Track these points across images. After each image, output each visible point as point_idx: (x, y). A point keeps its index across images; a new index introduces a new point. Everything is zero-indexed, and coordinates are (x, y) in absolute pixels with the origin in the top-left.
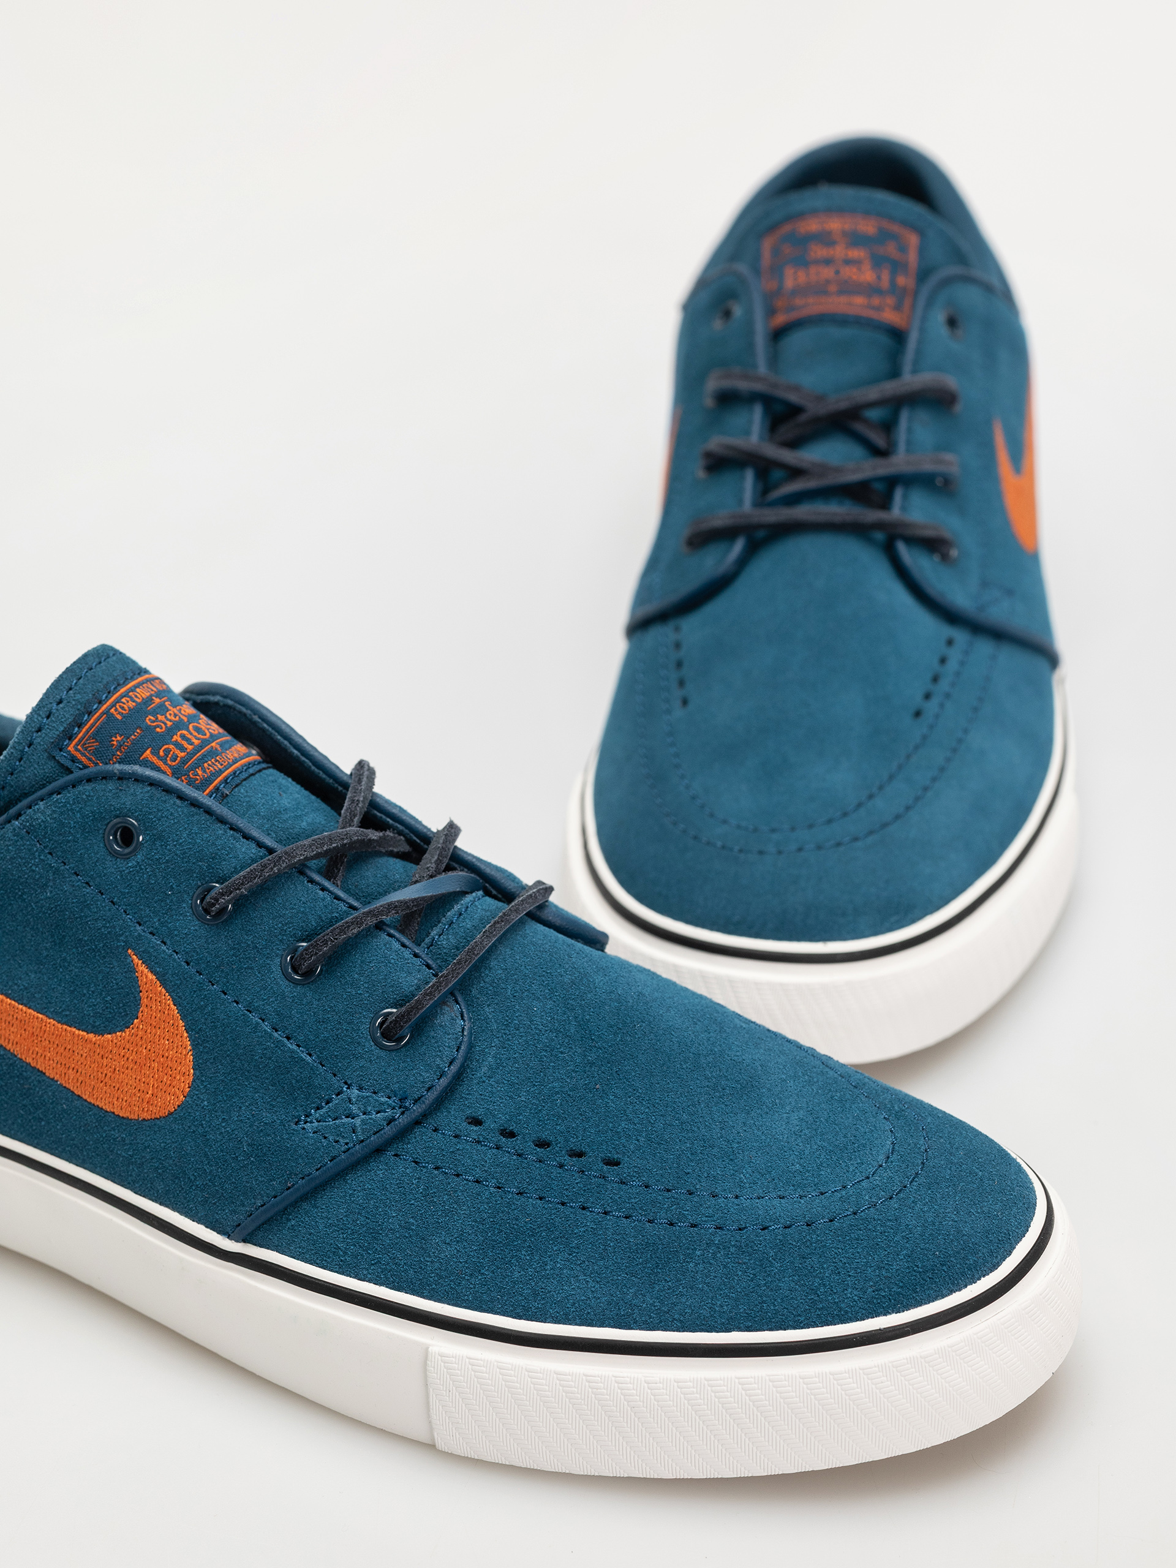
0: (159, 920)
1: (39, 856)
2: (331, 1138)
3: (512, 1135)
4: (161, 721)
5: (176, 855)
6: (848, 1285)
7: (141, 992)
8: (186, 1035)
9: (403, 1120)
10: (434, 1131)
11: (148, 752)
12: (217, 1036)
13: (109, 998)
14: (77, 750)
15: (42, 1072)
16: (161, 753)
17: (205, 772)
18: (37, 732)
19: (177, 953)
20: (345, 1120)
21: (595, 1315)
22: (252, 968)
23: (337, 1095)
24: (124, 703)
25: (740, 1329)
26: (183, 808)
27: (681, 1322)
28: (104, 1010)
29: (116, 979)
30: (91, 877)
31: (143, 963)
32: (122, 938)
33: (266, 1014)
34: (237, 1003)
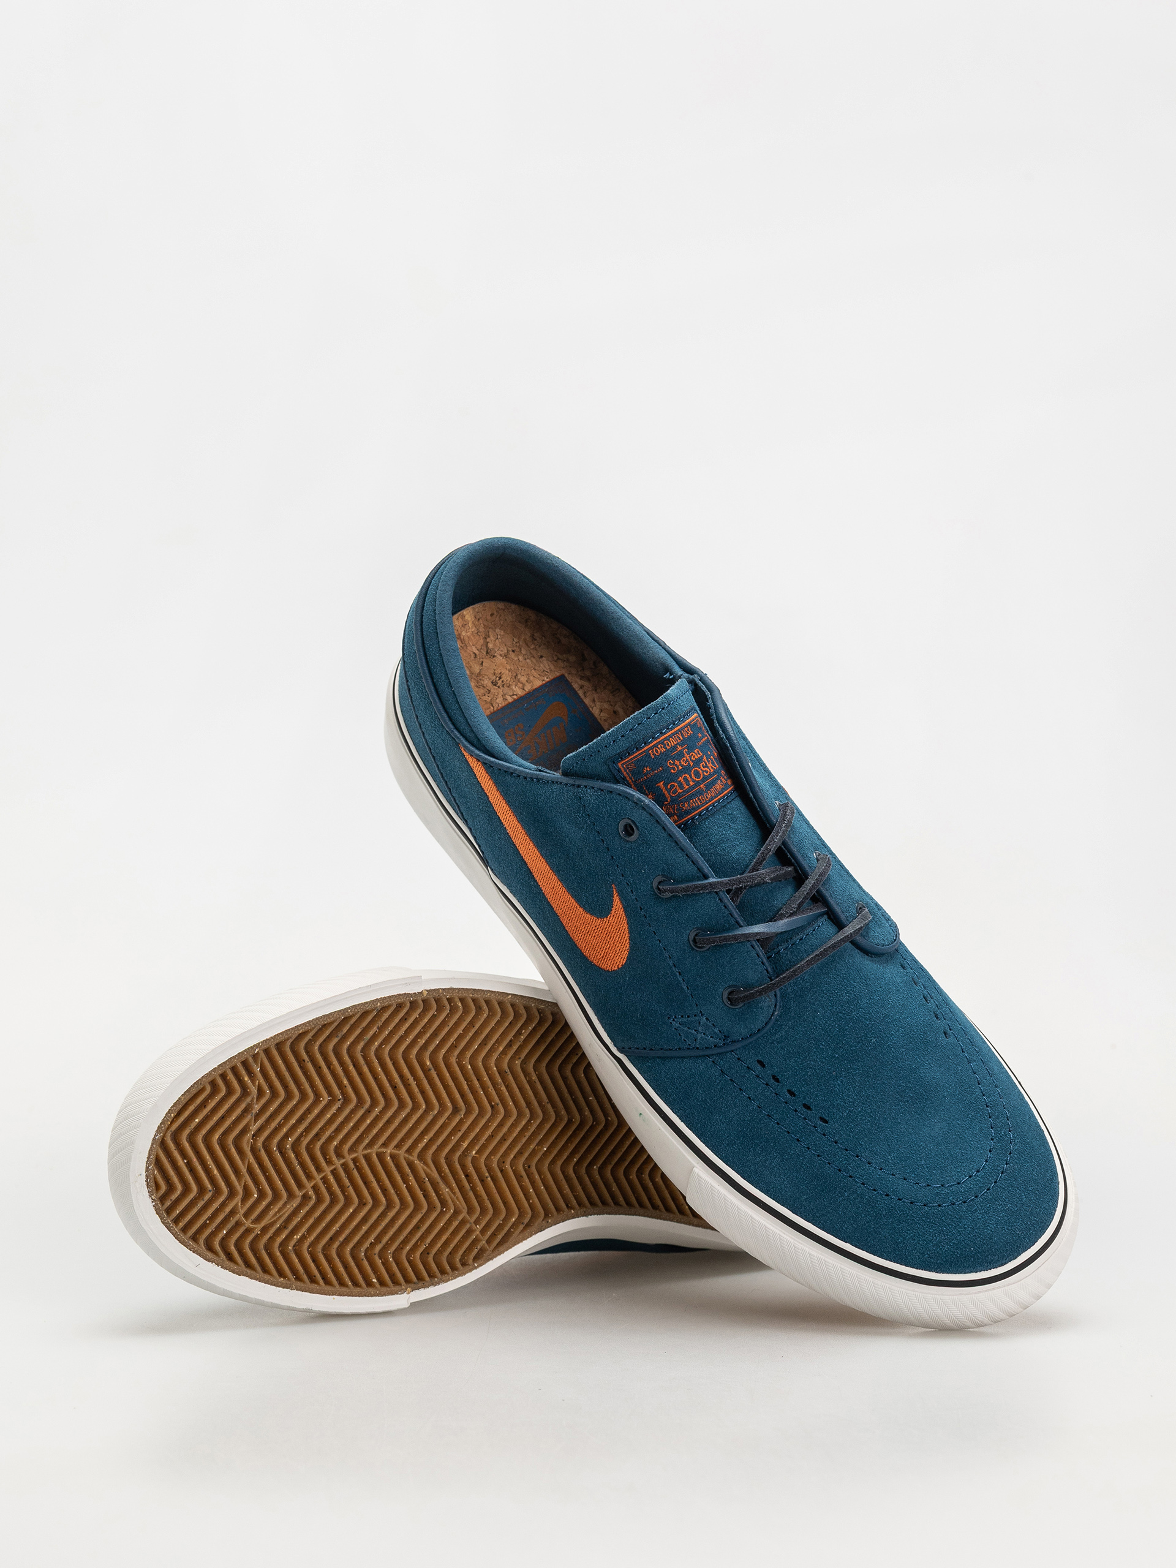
0: (633, 880)
1: (582, 813)
2: (683, 1037)
3: (777, 1080)
4: (676, 765)
5: (653, 856)
6: (916, 1248)
7: (613, 907)
8: (628, 941)
9: (721, 1048)
10: (738, 1059)
11: (662, 783)
12: (644, 951)
13: (596, 899)
14: (623, 767)
15: (552, 906)
16: (669, 787)
17: (689, 805)
18: (605, 747)
19: (636, 902)
20: (693, 1031)
23: (694, 1016)
24: (659, 748)
26: (664, 835)
29: (602, 894)
30: (606, 839)
31: (618, 895)
32: (612, 877)
33: (672, 956)
34: (660, 942)
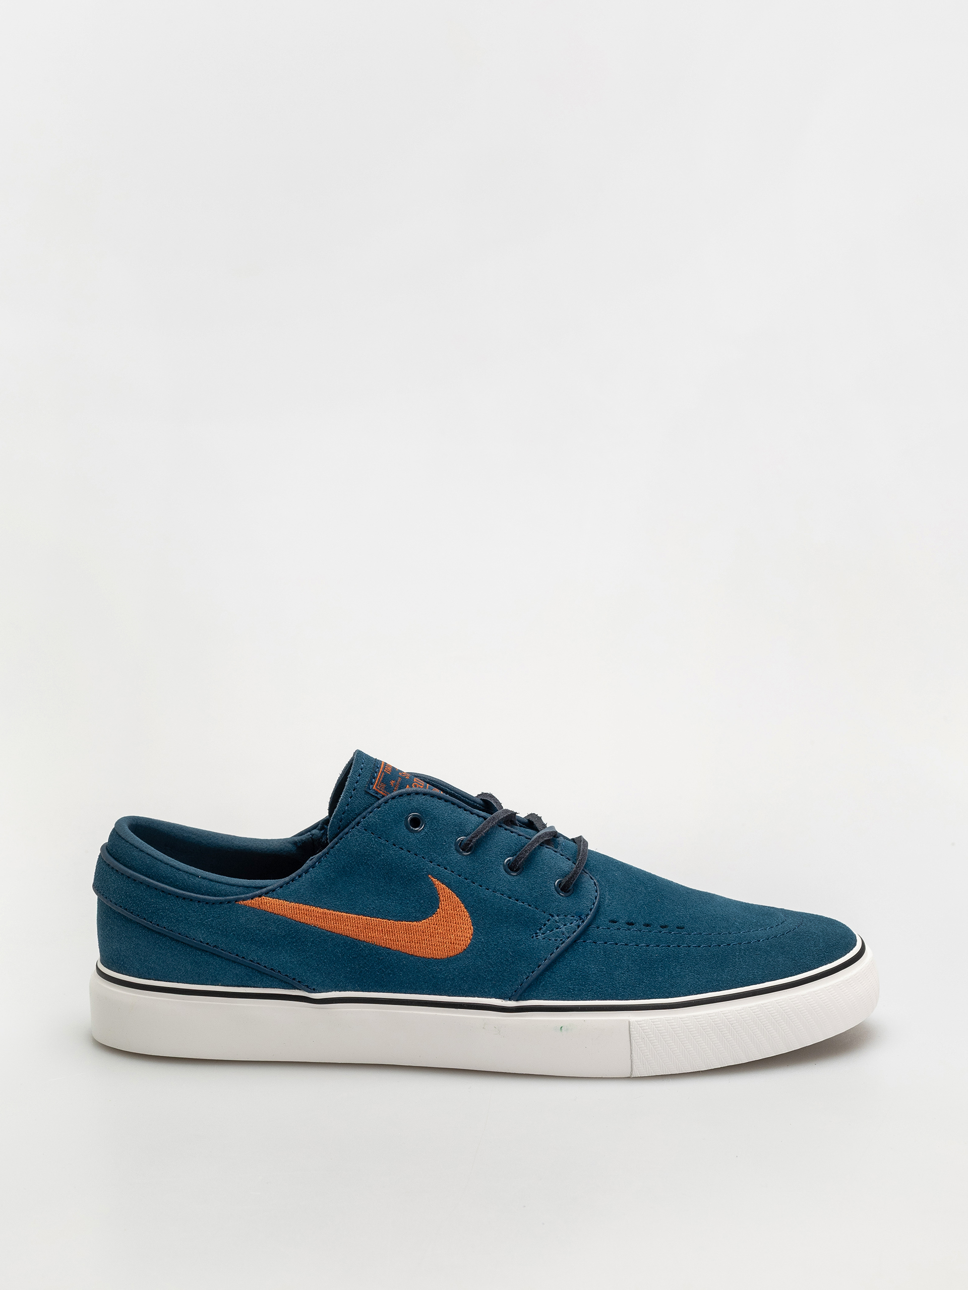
0: (441, 858)
1: (375, 839)
2: (553, 939)
3: (632, 924)
5: (444, 825)
7: (439, 894)
8: (465, 910)
9: (583, 926)
10: (598, 928)
12: (482, 906)
13: (422, 901)
14: (378, 789)
15: (389, 948)
18: (356, 783)
19: (453, 872)
20: (557, 930)
21: (702, 988)
22: (492, 872)
23: (548, 921)
25: (768, 981)
26: (442, 803)
27: (742, 983)
28: (420, 908)
29: (424, 891)
30: (403, 844)
31: (438, 880)
32: (425, 870)
33: (503, 892)
34: (488, 889)
